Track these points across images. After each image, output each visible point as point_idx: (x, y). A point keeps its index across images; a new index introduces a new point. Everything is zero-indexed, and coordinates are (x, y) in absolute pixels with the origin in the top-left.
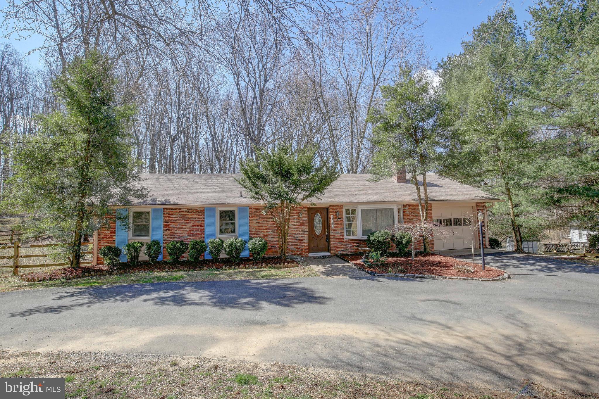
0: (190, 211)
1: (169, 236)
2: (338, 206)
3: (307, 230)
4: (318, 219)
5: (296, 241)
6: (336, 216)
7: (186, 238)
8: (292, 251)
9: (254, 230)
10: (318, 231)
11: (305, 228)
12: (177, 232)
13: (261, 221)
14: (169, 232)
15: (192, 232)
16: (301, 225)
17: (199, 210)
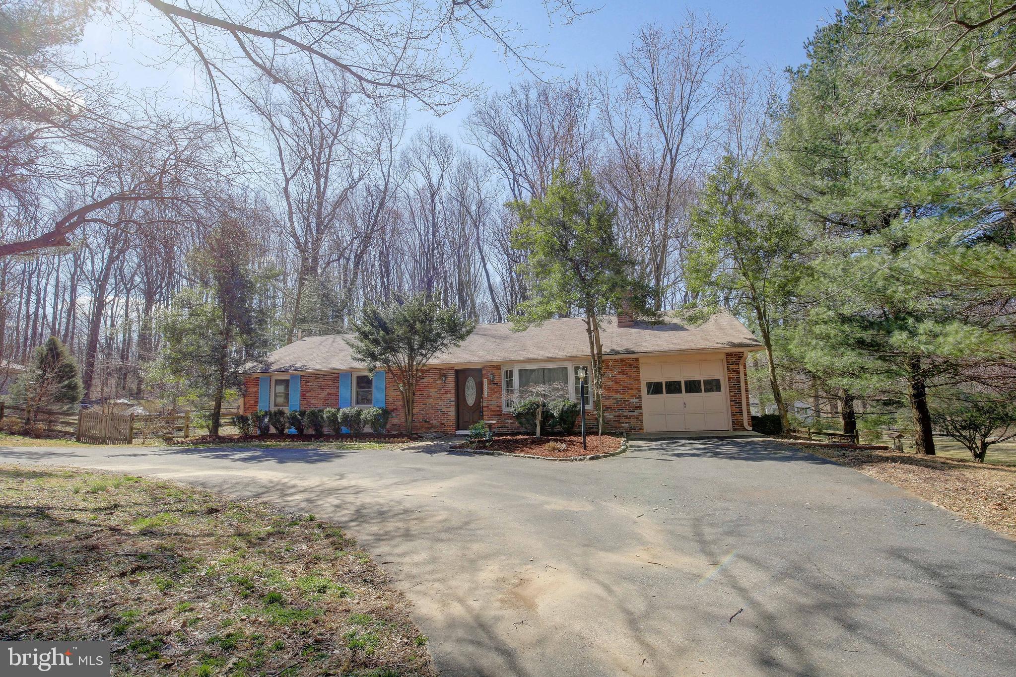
0: (326, 378)
1: (306, 406)
2: (494, 366)
3: (453, 399)
4: (471, 384)
5: (440, 414)
6: (491, 382)
7: (321, 409)
8: (435, 427)
9: (391, 399)
10: (471, 400)
11: (452, 397)
12: (313, 402)
14: (305, 402)
15: (327, 401)
16: (447, 392)
17: (334, 376)
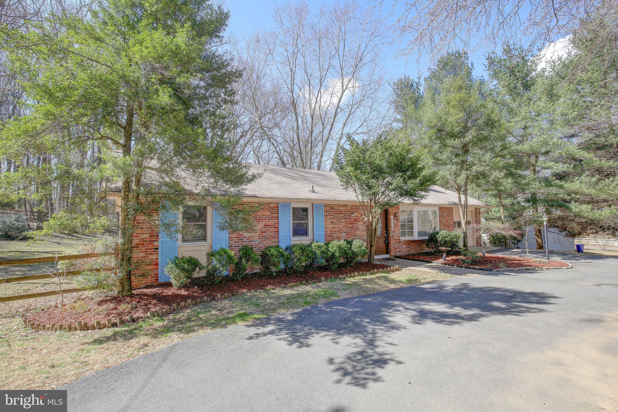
0: (262, 207)
1: (236, 240)
2: (396, 207)
6: (394, 217)
7: (257, 243)
9: (328, 232)
12: (246, 234)
13: (335, 221)
14: (236, 235)
15: (264, 234)
17: (272, 205)
